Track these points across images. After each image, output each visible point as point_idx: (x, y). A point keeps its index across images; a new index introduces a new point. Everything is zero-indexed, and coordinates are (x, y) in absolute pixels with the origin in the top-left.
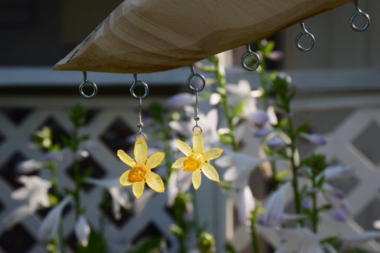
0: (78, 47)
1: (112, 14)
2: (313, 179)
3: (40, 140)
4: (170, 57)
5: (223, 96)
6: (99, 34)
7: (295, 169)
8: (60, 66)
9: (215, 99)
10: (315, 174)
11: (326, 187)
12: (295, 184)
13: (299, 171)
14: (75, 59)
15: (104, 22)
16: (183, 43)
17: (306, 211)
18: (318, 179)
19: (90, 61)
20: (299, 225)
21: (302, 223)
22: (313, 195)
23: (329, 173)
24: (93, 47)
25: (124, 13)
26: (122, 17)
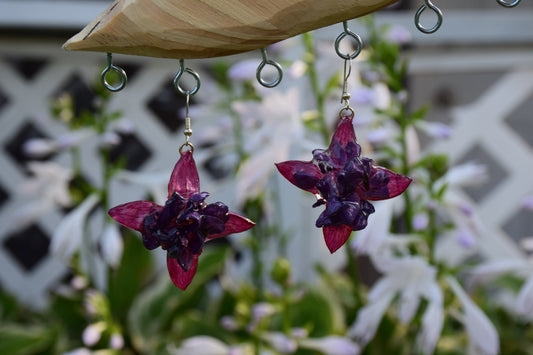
0: (99, 18)
2: (430, 187)
3: (57, 111)
4: (232, 37)
5: (310, 65)
8: (71, 44)
14: (95, 35)
16: (250, 17)
18: (438, 186)
19: (116, 39)
21: (413, 250)
22: (430, 213)
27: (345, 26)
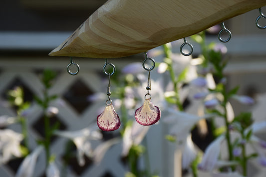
0: (67, 40)
1: (91, 17)
2: (242, 132)
3: (13, 99)
4: (131, 47)
5: (169, 65)
6: (81, 31)
7: (228, 124)
8: (54, 53)
9: (162, 68)
10: (243, 128)
11: (254, 139)
12: (228, 137)
15: (85, 23)
17: (237, 159)
18: (246, 132)
19: (75, 49)
20: (230, 169)
21: (233, 168)
22: (243, 146)
24: (78, 40)
25: (99, 17)
26: (98, 20)
27: (185, 41)
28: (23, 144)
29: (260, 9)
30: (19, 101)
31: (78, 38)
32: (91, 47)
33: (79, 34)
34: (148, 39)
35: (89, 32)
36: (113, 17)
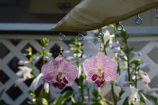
0: (59, 22)
1: (72, 11)
6: (67, 18)
8: (53, 29)
13: (130, 65)
14: (58, 26)
15: (69, 13)
16: (96, 21)
18: (137, 68)
19: (63, 27)
23: (141, 66)
24: (65, 22)
25: (76, 10)
26: (75, 12)
27: (119, 23)
28: (32, 73)
29: (156, 8)
30: (30, 54)
31: (65, 21)
32: (71, 26)
33: (66, 19)
34: (101, 22)
35: (71, 18)
36: (83, 11)
